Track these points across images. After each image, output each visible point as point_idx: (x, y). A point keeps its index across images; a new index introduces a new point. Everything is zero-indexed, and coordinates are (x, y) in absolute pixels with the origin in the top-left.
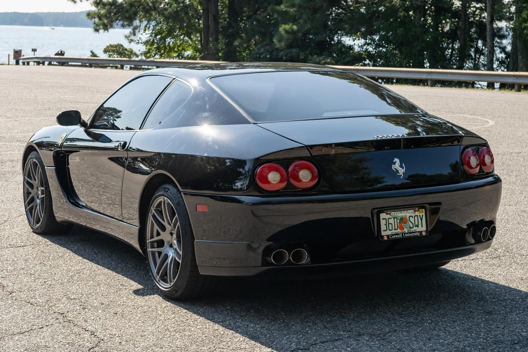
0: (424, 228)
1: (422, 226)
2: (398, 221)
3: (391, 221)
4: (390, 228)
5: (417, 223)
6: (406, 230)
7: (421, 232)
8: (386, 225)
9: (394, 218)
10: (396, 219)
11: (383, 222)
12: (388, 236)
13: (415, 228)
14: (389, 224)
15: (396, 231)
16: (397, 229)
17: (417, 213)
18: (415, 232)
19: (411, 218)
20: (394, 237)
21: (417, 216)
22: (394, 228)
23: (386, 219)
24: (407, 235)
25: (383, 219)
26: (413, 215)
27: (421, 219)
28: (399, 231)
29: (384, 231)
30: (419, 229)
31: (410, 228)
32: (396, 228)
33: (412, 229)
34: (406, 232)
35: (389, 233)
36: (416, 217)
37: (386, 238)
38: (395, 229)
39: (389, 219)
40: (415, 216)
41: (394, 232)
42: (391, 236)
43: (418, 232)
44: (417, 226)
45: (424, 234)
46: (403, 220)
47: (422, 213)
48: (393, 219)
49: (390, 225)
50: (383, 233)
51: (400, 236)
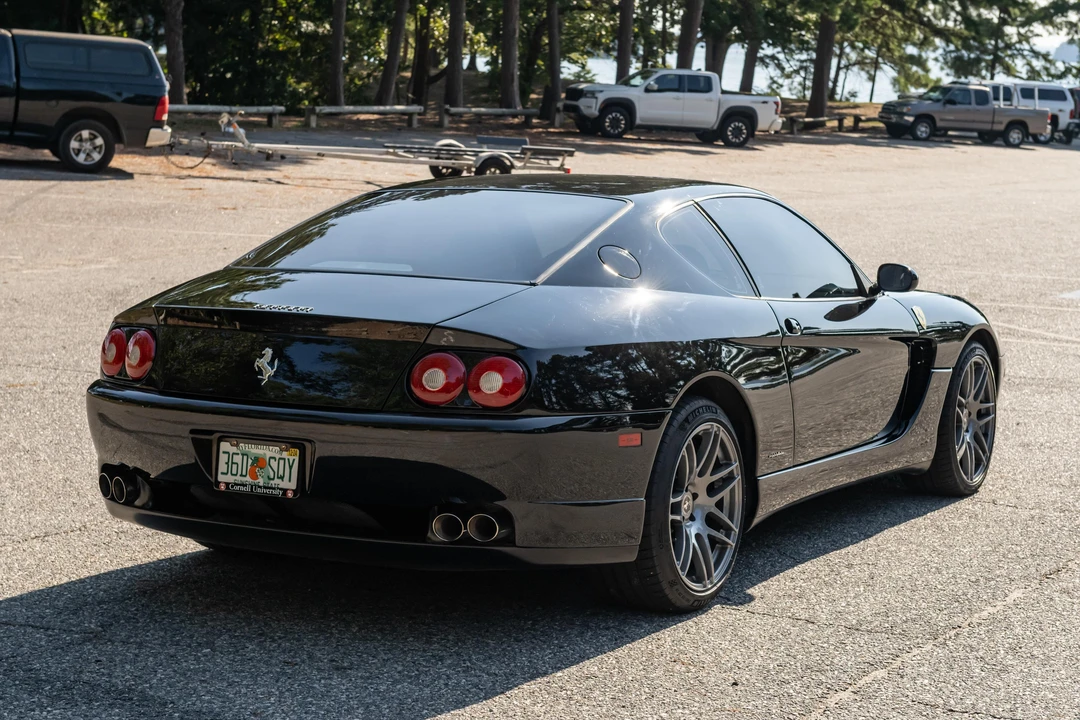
0: (293, 485)
1: (290, 481)
2: (250, 461)
3: (238, 459)
4: (234, 472)
5: (281, 473)
6: (261, 481)
7: (285, 491)
8: (227, 463)
9: (243, 455)
10: (245, 457)
11: (223, 458)
12: (227, 484)
13: (277, 481)
14: (233, 463)
15: (244, 479)
16: (245, 476)
17: (285, 454)
18: (274, 489)
19: (272, 461)
20: (238, 488)
21: (284, 459)
22: (239, 473)
23: (228, 453)
24: (259, 490)
25: (224, 452)
26: (278, 456)
27: (291, 467)
28: (248, 479)
29: (222, 473)
30: (284, 484)
31: (270, 479)
32: (244, 473)
33: (272, 482)
34: (261, 484)
35: (230, 479)
36: (282, 462)
37: (223, 487)
38: (241, 475)
39: (234, 454)
40: (280, 459)
41: (239, 479)
42: (232, 487)
43: (281, 489)
44: (282, 478)
45: (290, 495)
46: (258, 462)
47: (293, 456)
48: (240, 456)
49: (235, 466)
50: (221, 478)
51: (248, 489)
